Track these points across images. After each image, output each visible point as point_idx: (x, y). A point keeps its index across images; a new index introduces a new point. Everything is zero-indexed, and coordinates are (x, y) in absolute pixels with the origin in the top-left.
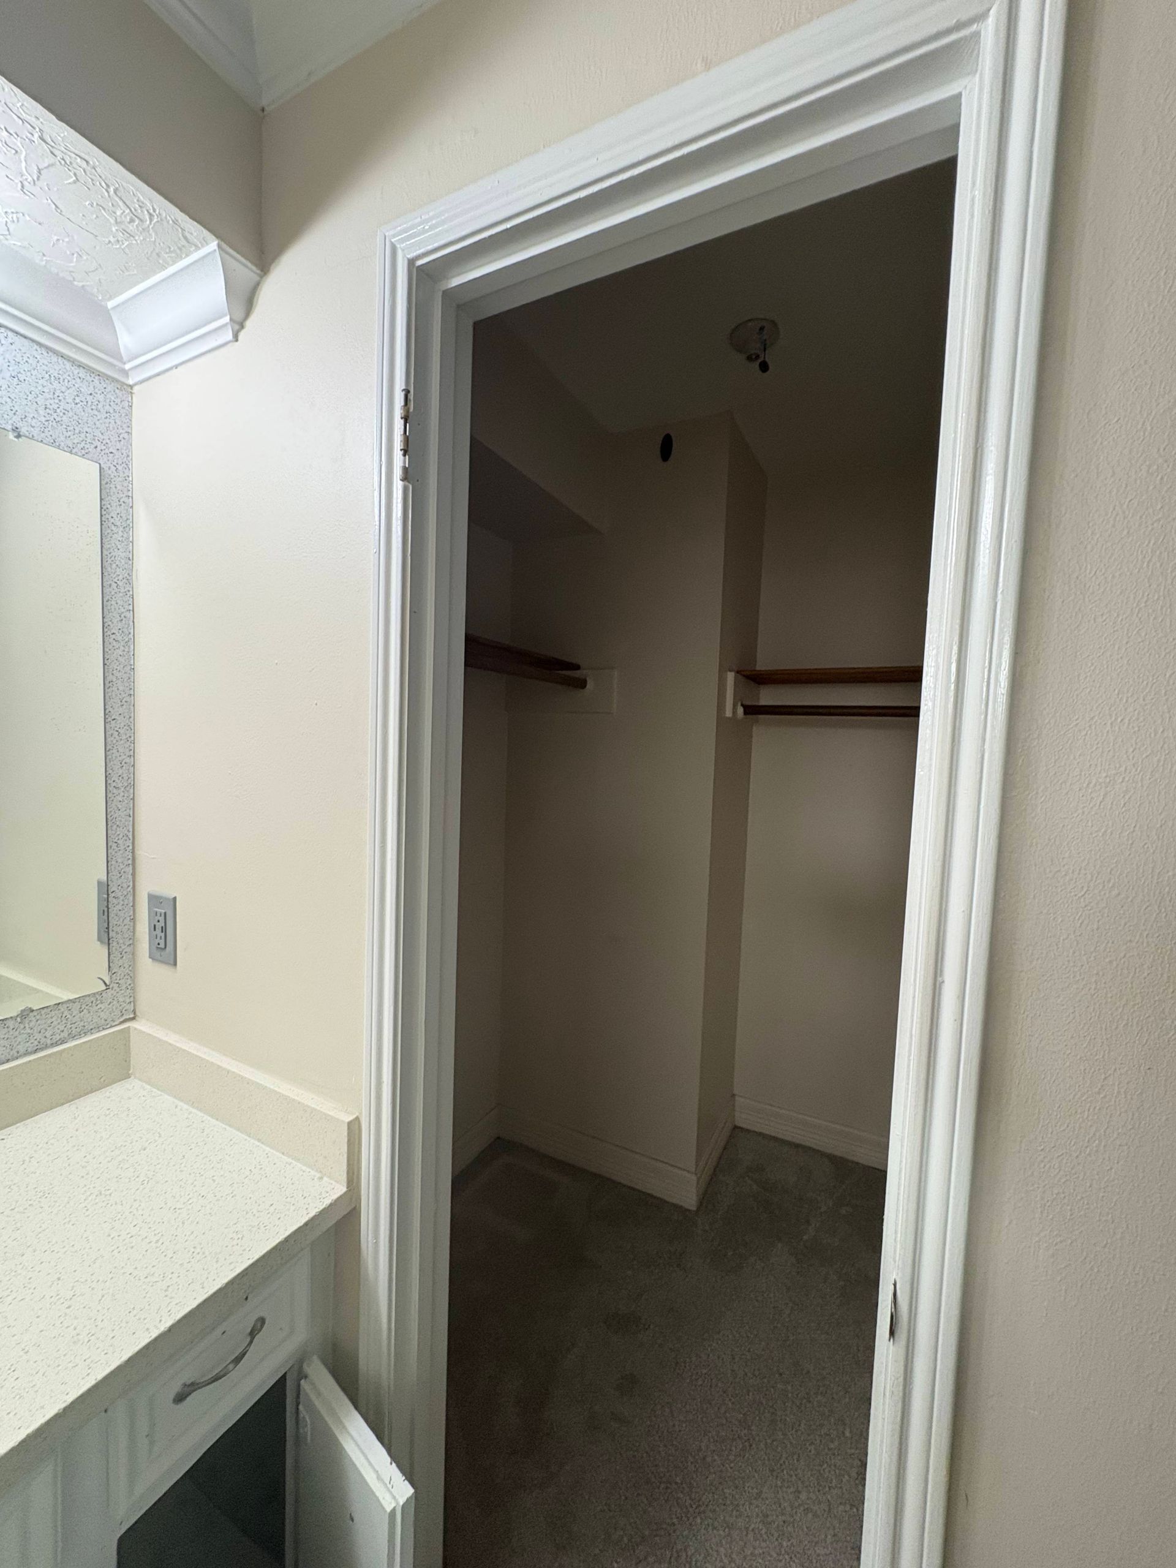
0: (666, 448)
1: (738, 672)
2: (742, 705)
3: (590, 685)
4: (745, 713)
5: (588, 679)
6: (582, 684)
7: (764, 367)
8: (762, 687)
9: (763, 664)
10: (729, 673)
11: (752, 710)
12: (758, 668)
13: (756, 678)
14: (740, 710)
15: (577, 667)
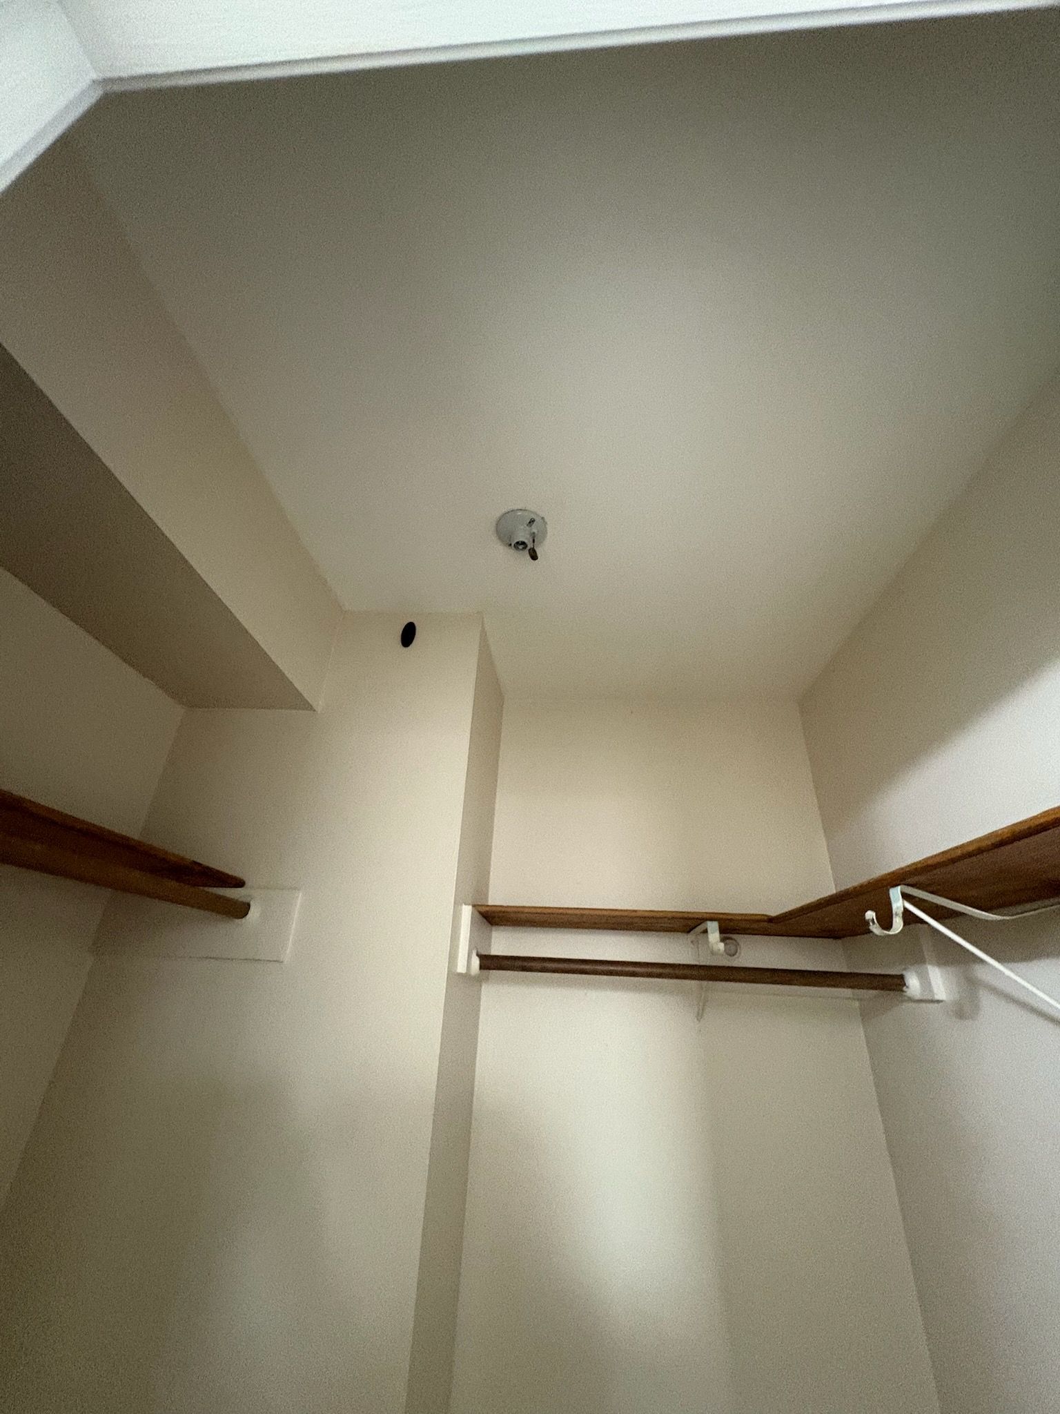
0: (408, 635)
1: (474, 906)
2: (478, 955)
3: (254, 913)
4: (482, 967)
5: (252, 903)
6: (242, 910)
7: (534, 557)
8: (494, 928)
9: (498, 897)
10: (464, 906)
11: (490, 963)
12: (490, 903)
13: (492, 917)
14: (476, 962)
15: (240, 884)
